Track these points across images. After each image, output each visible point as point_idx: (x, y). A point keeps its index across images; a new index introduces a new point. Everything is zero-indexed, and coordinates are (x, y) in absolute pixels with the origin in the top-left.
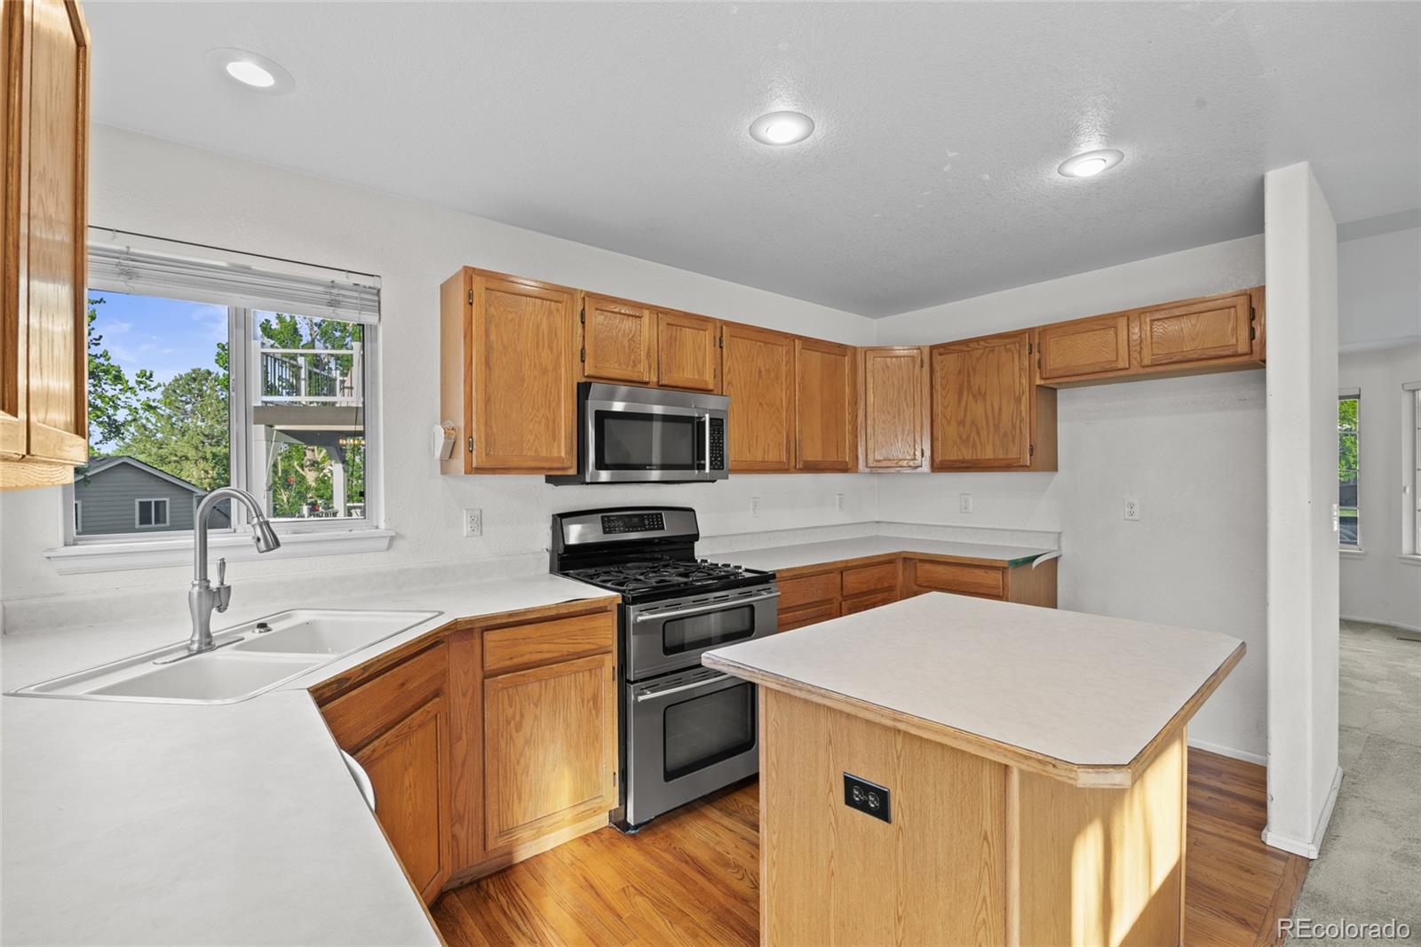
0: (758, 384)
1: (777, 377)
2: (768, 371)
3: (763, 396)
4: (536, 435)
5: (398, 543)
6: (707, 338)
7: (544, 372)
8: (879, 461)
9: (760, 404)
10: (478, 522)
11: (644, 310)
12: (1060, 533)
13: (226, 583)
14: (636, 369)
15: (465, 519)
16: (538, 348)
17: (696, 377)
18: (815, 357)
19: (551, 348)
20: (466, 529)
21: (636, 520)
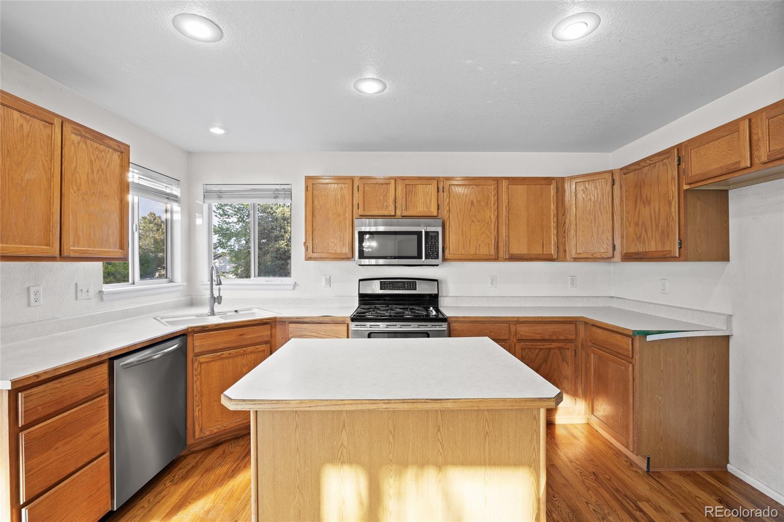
0: (470, 210)
1: (487, 204)
2: (479, 202)
3: (475, 216)
4: (335, 244)
5: (297, 287)
6: (432, 188)
7: (339, 215)
8: (580, 254)
9: (473, 221)
10: (329, 281)
11: (391, 180)
12: (731, 316)
13: (221, 295)
14: (387, 209)
15: (324, 280)
16: (336, 205)
17: (426, 210)
18: (521, 189)
19: (342, 205)
20: (324, 284)
21: (400, 284)
